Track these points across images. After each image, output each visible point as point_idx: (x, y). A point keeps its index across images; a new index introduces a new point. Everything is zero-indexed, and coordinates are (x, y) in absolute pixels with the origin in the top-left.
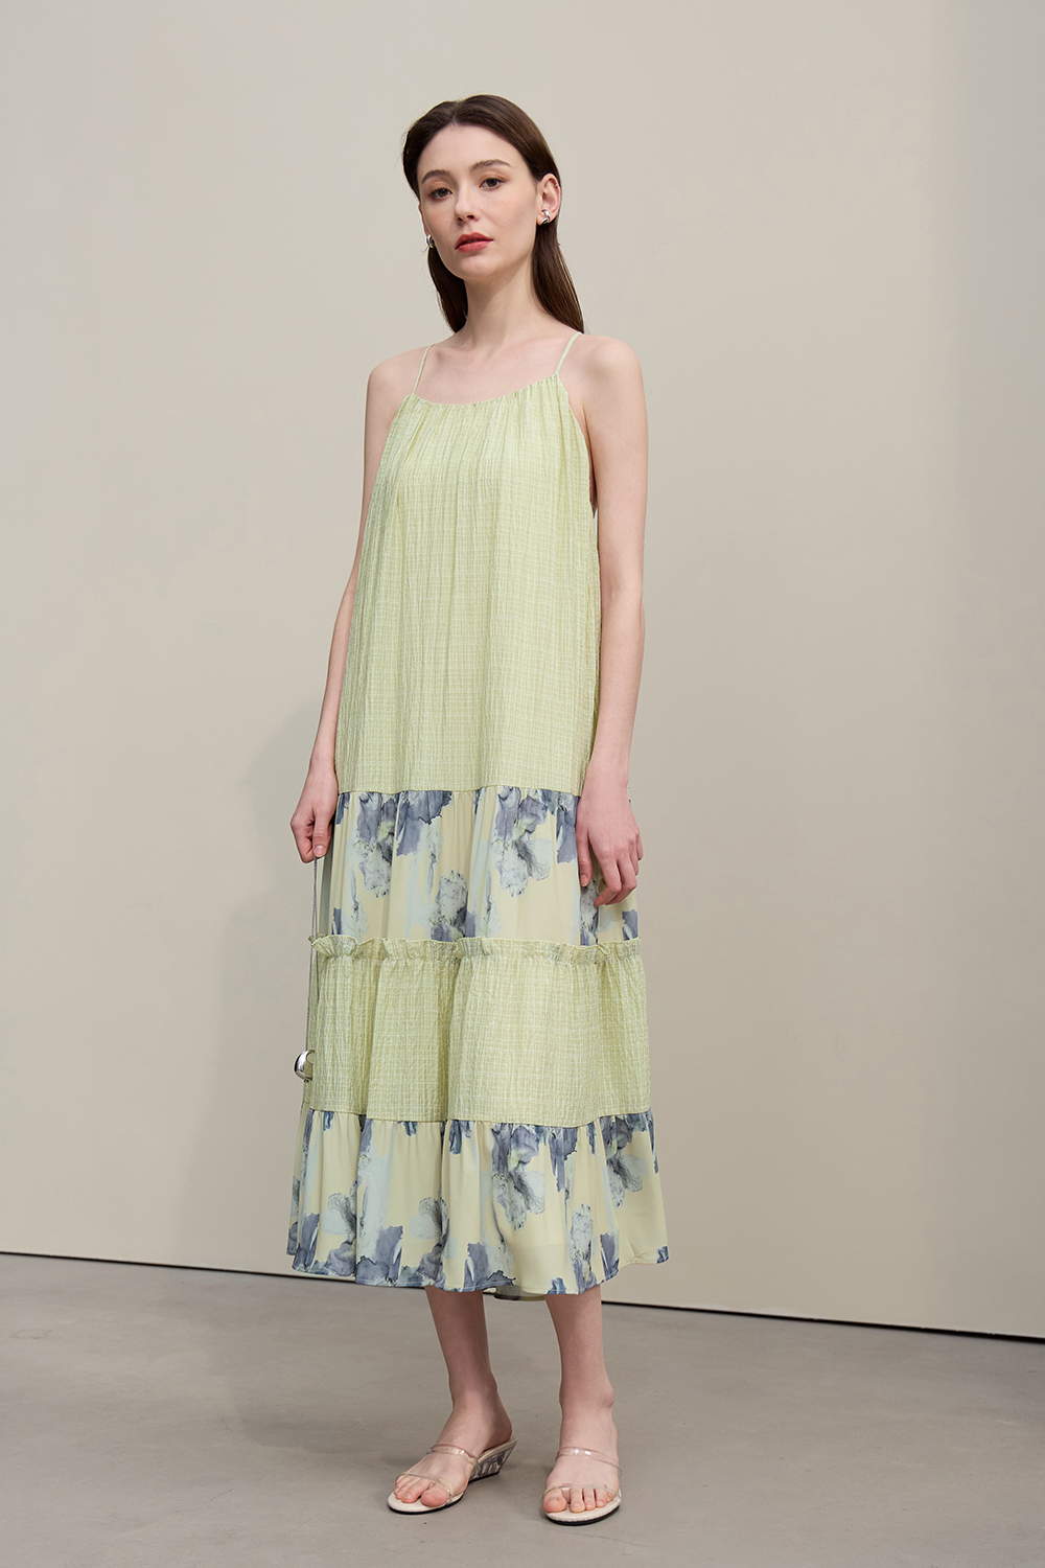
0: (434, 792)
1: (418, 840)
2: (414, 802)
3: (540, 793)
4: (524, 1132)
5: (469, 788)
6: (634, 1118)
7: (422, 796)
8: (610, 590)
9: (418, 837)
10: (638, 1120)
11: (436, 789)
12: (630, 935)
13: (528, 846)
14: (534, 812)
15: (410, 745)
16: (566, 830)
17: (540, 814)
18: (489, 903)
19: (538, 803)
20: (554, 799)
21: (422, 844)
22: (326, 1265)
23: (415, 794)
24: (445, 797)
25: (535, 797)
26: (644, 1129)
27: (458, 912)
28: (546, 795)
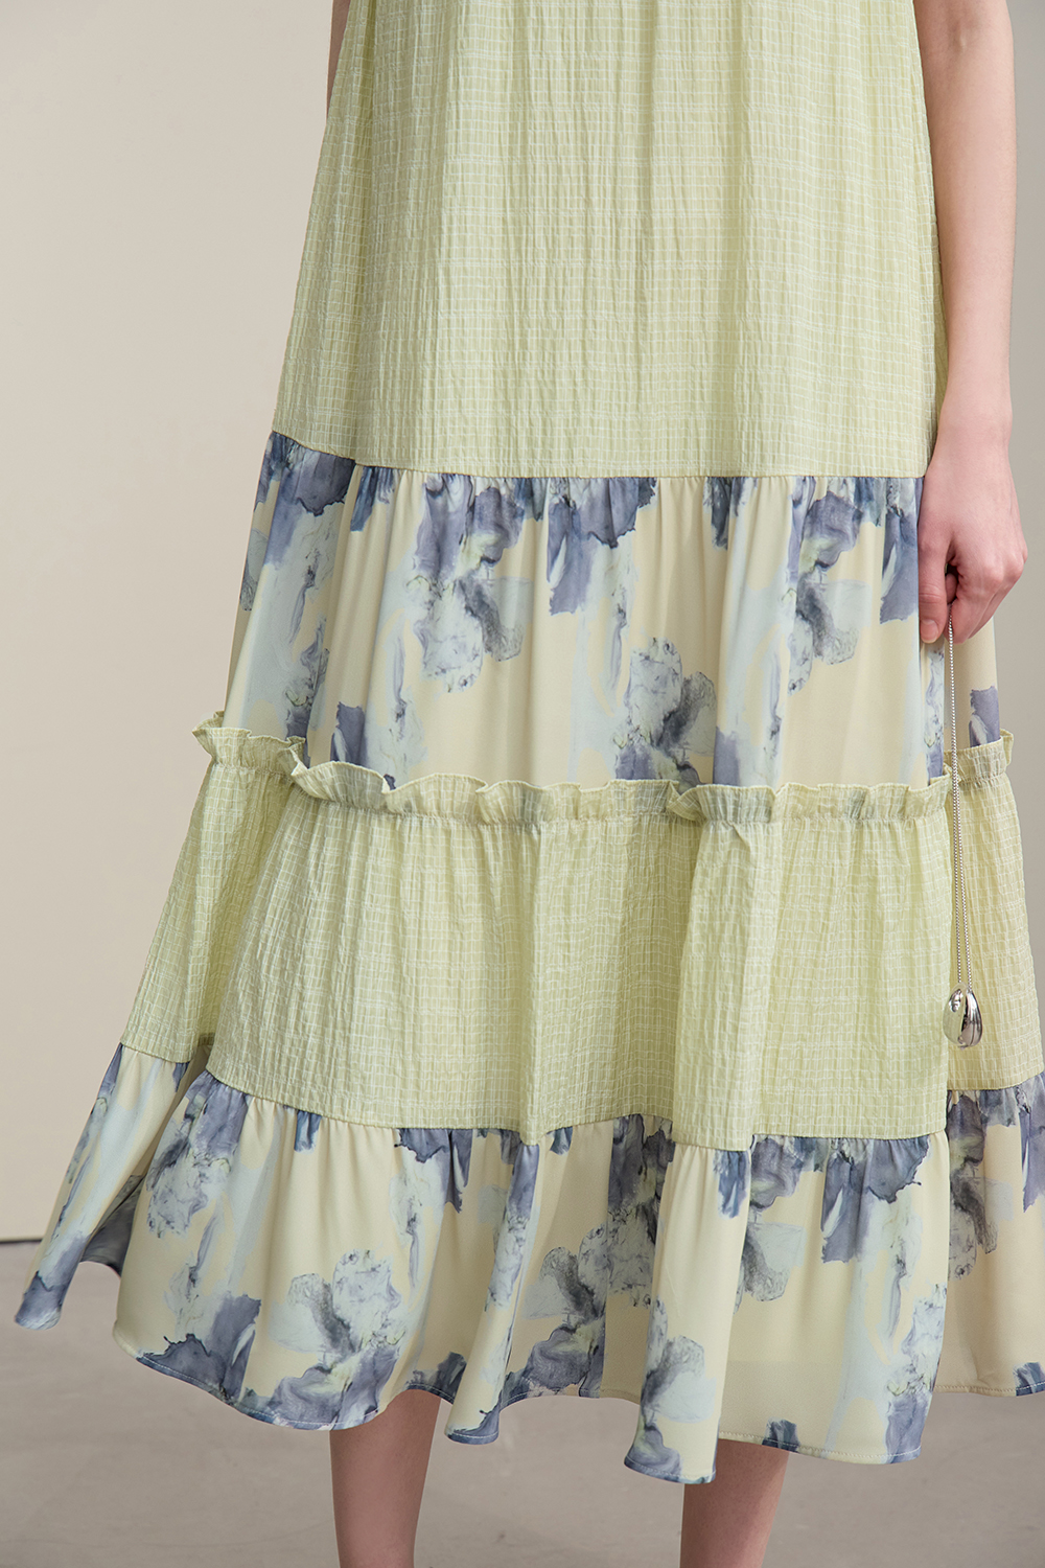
0: (622, 481)
1: (587, 579)
2: (580, 500)
3: (852, 487)
4: (771, 1149)
5: (691, 469)
6: (991, 1097)
7: (598, 490)
8: (954, 30)
9: (588, 573)
10: (999, 1102)
11: (627, 474)
12: (981, 736)
13: (818, 593)
14: (837, 524)
15: (565, 380)
16: (904, 553)
17: (849, 528)
18: (776, 719)
19: (847, 505)
20: (880, 493)
21: (595, 587)
22: (272, 1403)
23: (582, 483)
24: (645, 488)
25: (842, 494)
26: (1010, 1121)
27: (666, 720)
28: (863, 487)
